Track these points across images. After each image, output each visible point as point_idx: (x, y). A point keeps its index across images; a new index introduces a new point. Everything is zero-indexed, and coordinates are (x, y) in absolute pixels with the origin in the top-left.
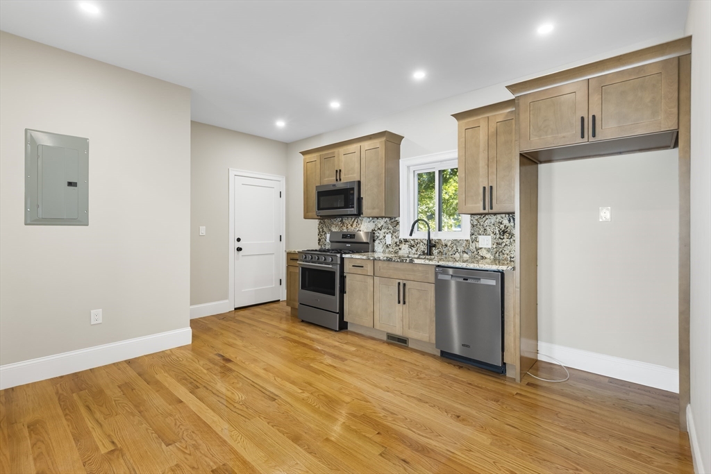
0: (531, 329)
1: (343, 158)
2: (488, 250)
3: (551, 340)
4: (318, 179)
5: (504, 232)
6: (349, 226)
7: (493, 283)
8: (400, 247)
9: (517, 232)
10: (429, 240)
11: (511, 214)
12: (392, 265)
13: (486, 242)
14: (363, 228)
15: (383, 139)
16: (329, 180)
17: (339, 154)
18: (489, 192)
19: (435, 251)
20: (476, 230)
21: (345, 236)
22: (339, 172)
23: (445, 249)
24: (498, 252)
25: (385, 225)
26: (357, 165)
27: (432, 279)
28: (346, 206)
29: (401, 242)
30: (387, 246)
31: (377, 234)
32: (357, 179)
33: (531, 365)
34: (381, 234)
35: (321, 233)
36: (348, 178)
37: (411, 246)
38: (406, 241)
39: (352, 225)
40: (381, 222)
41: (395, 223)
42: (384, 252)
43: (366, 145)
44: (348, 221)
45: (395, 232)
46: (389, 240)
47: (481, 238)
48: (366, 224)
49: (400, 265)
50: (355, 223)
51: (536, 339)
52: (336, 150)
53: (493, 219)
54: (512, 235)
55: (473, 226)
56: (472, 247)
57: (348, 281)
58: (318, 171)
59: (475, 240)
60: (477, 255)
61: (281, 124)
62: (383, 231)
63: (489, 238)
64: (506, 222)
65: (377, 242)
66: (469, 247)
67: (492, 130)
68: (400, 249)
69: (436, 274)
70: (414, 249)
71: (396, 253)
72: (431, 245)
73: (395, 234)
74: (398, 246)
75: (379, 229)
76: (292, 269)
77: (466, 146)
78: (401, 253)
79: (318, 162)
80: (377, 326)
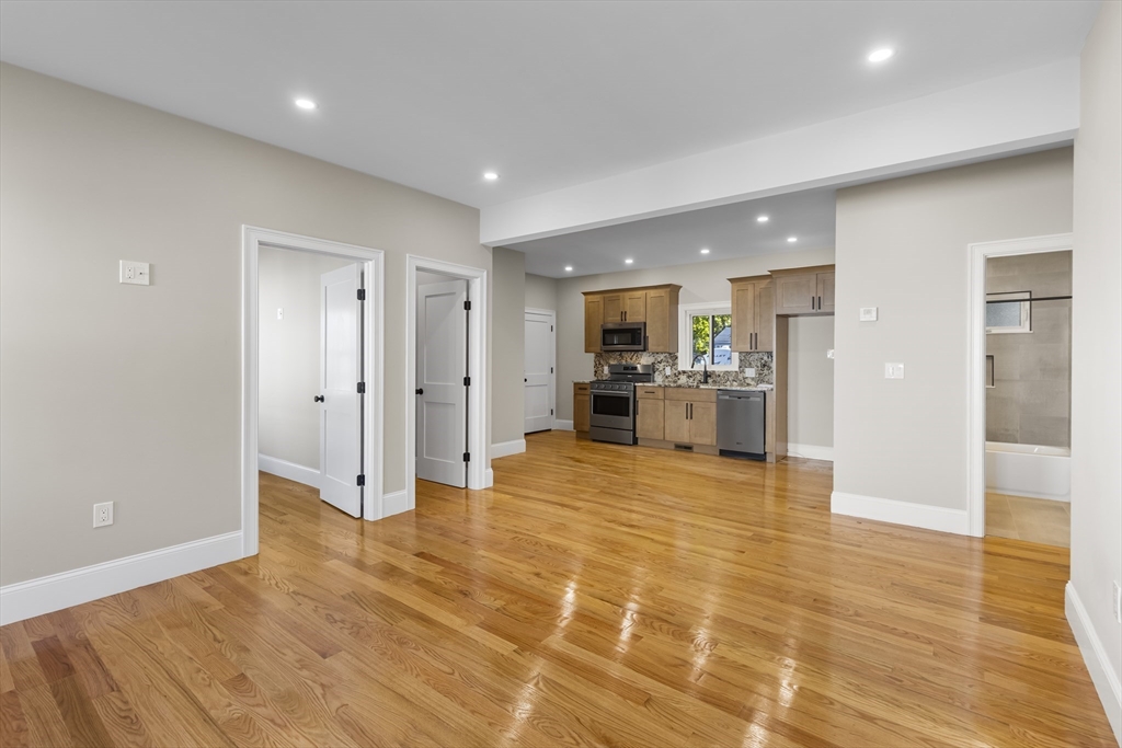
0: (783, 436)
1: (628, 302)
2: (753, 379)
3: (796, 442)
4: (601, 317)
5: (764, 366)
6: (629, 360)
7: (758, 399)
8: (679, 377)
9: (774, 365)
10: (706, 372)
11: (770, 354)
12: (681, 390)
13: (750, 373)
14: (644, 360)
15: (668, 290)
16: (613, 321)
17: (624, 299)
18: (754, 338)
19: (710, 380)
20: (744, 364)
21: (626, 368)
22: (624, 314)
23: (718, 379)
24: (760, 379)
25: (664, 359)
26: (642, 309)
27: (714, 399)
28: (633, 343)
29: (679, 373)
30: (666, 377)
31: (657, 366)
32: (643, 320)
33: (783, 458)
34: (661, 367)
35: (598, 366)
36: (634, 318)
37: (689, 377)
38: (684, 372)
39: (631, 359)
40: (662, 357)
41: (674, 357)
42: (663, 381)
43: (652, 293)
44: (627, 356)
45: (674, 364)
46: (668, 371)
47: (747, 370)
48: (646, 358)
49: (687, 390)
50: (636, 357)
51: (787, 441)
52: (621, 294)
53: (756, 356)
54: (770, 368)
55: (741, 360)
56: (740, 377)
57: (640, 405)
58: (602, 311)
59: (743, 372)
60: (744, 382)
61: (569, 269)
62: (663, 364)
63: (753, 370)
64: (765, 358)
65: (657, 373)
66: (736, 377)
67: (757, 293)
68: (678, 379)
69: (718, 395)
70: (692, 379)
71: (675, 382)
72: (707, 375)
73: (675, 367)
74: (677, 376)
75: (659, 362)
76: (579, 397)
77: (737, 302)
78: (679, 382)
79: (602, 303)
80: (668, 438)
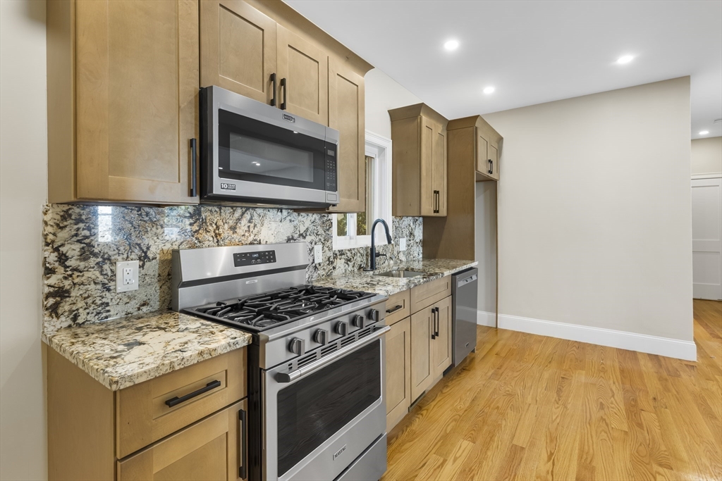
1: (287, 52)
2: (404, 253)
5: (411, 234)
8: (334, 264)
15: (362, 76)
20: (397, 233)
22: (279, 84)
25: (312, 227)
26: (322, 94)
27: (450, 290)
29: (335, 257)
30: (316, 267)
39: (233, 229)
41: (328, 223)
43: (339, 66)
45: (326, 239)
46: (319, 254)
47: (401, 241)
48: (274, 225)
50: (244, 221)
53: (406, 222)
60: (398, 259)
62: (309, 238)
66: (394, 252)
67: (437, 137)
68: (334, 268)
73: (328, 244)
74: (332, 263)
75: (301, 235)
78: (335, 274)
